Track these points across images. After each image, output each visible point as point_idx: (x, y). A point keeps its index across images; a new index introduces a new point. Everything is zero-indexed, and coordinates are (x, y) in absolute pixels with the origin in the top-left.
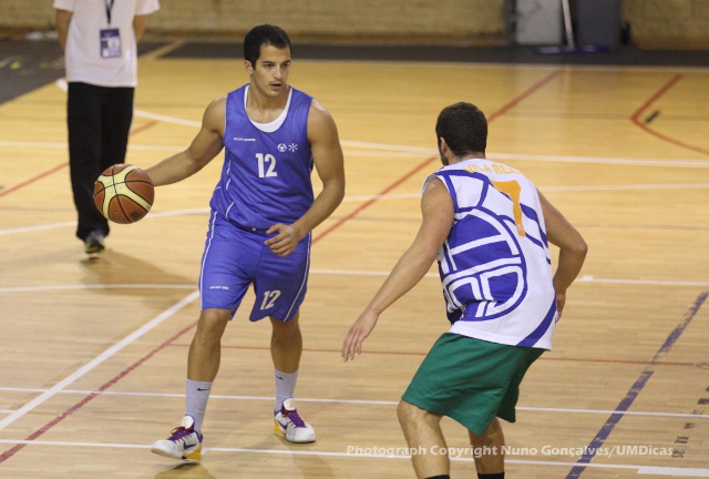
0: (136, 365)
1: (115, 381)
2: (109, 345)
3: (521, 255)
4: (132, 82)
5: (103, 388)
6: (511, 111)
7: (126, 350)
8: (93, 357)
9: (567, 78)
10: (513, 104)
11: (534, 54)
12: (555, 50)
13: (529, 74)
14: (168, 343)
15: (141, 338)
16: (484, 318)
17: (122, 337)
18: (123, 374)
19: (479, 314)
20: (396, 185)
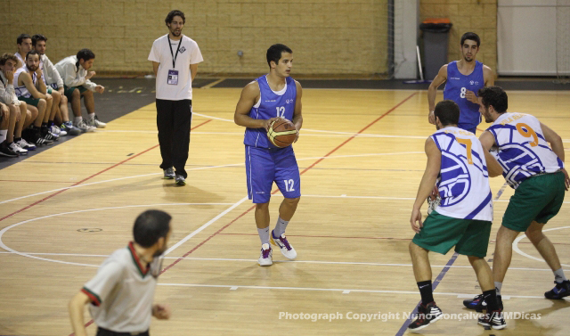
0: (201, 244)
1: (190, 252)
2: (187, 234)
3: (468, 173)
4: (190, 98)
5: (184, 256)
6: (392, 113)
7: (196, 236)
8: (179, 240)
9: (420, 95)
10: (393, 109)
11: (403, 84)
12: (414, 82)
13: (401, 94)
14: (218, 233)
15: (204, 230)
16: (448, 205)
17: (194, 230)
18: (195, 249)
19: (446, 204)
20: (334, 151)
